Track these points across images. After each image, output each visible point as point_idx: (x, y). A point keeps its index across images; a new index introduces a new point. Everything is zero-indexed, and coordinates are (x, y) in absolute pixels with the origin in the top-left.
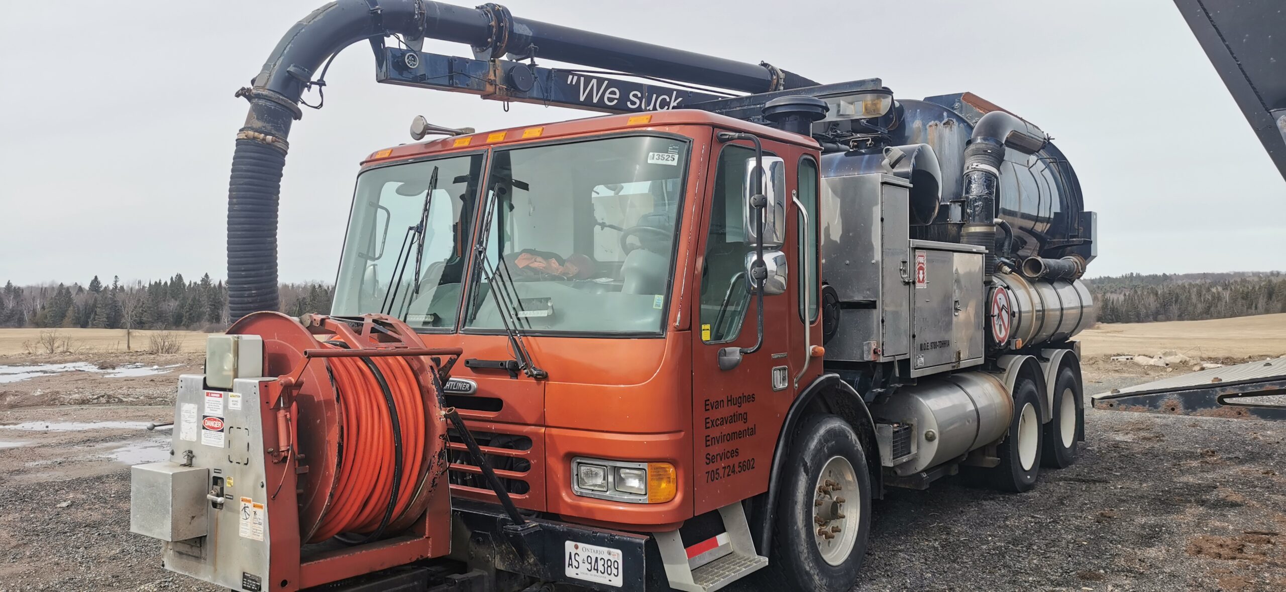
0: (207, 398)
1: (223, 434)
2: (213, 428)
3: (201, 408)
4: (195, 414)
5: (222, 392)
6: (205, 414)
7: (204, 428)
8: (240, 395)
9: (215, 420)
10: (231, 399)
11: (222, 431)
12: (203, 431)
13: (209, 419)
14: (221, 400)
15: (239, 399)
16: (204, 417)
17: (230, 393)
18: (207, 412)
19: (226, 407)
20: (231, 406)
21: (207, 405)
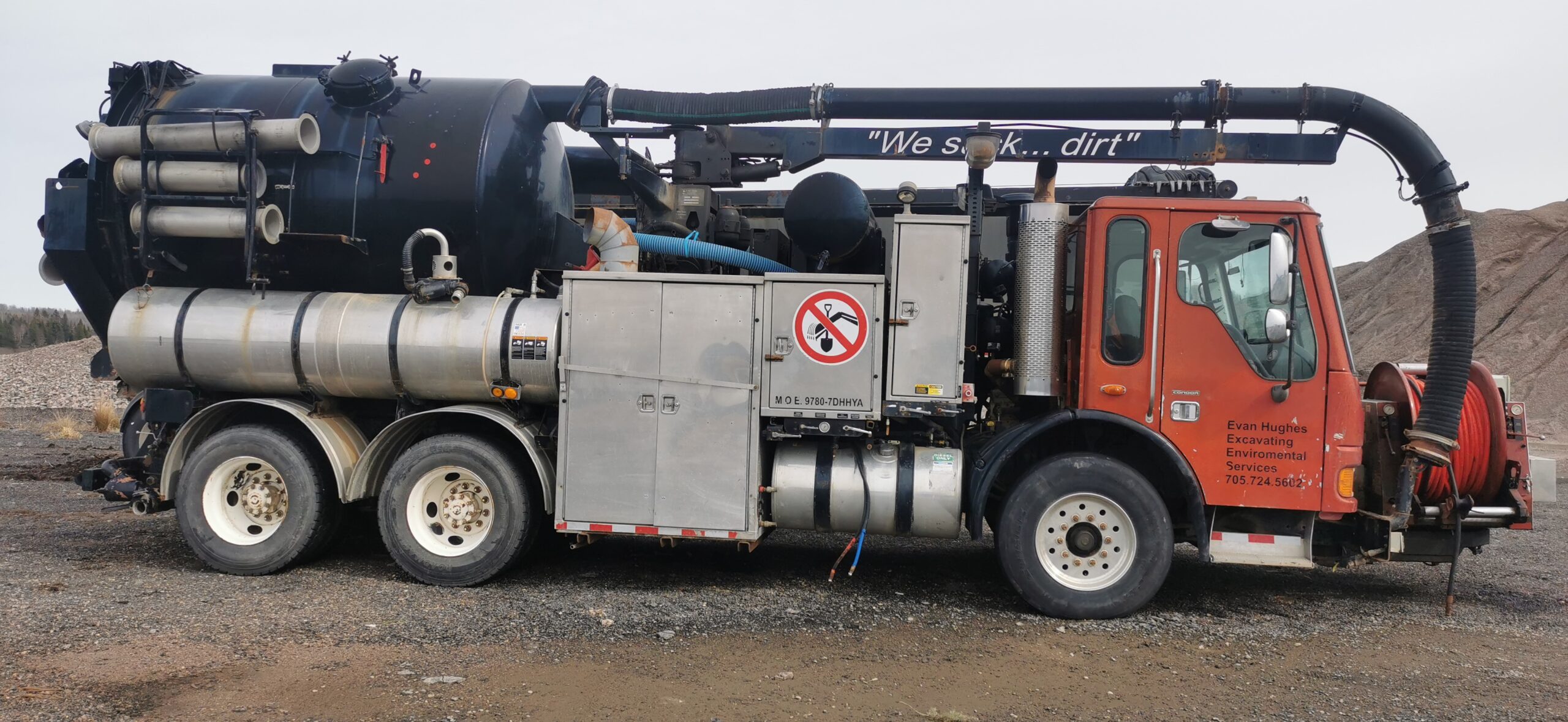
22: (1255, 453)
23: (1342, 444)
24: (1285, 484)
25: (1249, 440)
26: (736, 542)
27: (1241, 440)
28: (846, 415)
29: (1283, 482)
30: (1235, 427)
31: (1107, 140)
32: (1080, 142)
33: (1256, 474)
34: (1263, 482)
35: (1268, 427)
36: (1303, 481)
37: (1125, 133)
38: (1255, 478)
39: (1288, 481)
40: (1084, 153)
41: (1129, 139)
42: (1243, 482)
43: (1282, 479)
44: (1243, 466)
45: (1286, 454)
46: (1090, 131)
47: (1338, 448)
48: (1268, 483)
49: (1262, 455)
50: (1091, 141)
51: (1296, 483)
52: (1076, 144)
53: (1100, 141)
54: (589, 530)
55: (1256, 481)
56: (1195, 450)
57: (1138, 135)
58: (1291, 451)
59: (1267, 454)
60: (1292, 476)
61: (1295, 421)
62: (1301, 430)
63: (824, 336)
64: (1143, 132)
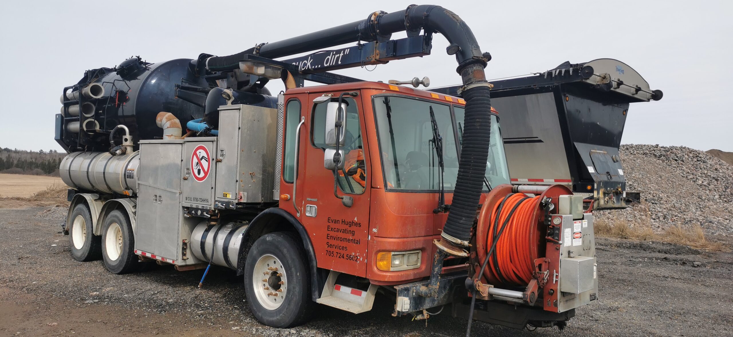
0: (575, 224)
1: (581, 239)
2: (577, 237)
3: (572, 230)
4: (570, 233)
5: (580, 221)
6: (574, 232)
7: (574, 238)
8: (587, 220)
9: (578, 233)
10: (584, 223)
11: (581, 238)
12: (574, 240)
13: (576, 234)
14: (580, 224)
15: (586, 223)
16: (574, 233)
17: (583, 221)
18: (575, 230)
19: (582, 227)
20: (584, 226)
21: (575, 227)
22: (338, 238)
23: (377, 236)
24: (350, 259)
25: (336, 230)
26: (174, 265)
27: (333, 229)
28: (204, 207)
29: (350, 257)
30: (330, 221)
31: (338, 55)
32: (330, 57)
33: (339, 251)
34: (341, 257)
35: (344, 222)
36: (359, 257)
37: (344, 50)
38: (338, 253)
39: (352, 257)
40: (331, 64)
41: (345, 54)
42: (333, 255)
43: (349, 255)
44: (333, 245)
45: (351, 240)
46: (333, 51)
47: (375, 238)
48: (343, 257)
49: (342, 240)
50: (333, 56)
51: (355, 259)
52: (328, 59)
53: (336, 56)
54: (141, 254)
55: (339, 255)
56: (314, 234)
57: (349, 50)
58: (354, 238)
59: (343, 239)
60: (353, 254)
61: (356, 219)
62: (358, 225)
63: (198, 168)
64: (350, 48)
